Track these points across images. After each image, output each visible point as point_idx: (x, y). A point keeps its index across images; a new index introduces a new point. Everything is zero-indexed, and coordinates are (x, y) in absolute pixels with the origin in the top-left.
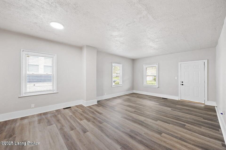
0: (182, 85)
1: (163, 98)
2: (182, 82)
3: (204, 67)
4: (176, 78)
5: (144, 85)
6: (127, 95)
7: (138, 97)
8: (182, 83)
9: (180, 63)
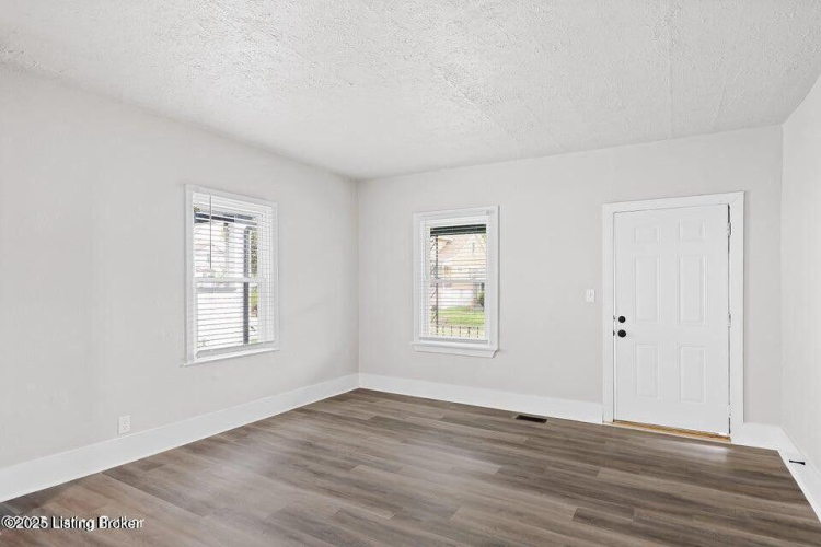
0: (622, 334)
1: (522, 417)
2: (622, 319)
3: (726, 233)
4: (590, 296)
5: (416, 341)
6: (306, 412)
7: (378, 422)
8: (622, 326)
9: (608, 209)
